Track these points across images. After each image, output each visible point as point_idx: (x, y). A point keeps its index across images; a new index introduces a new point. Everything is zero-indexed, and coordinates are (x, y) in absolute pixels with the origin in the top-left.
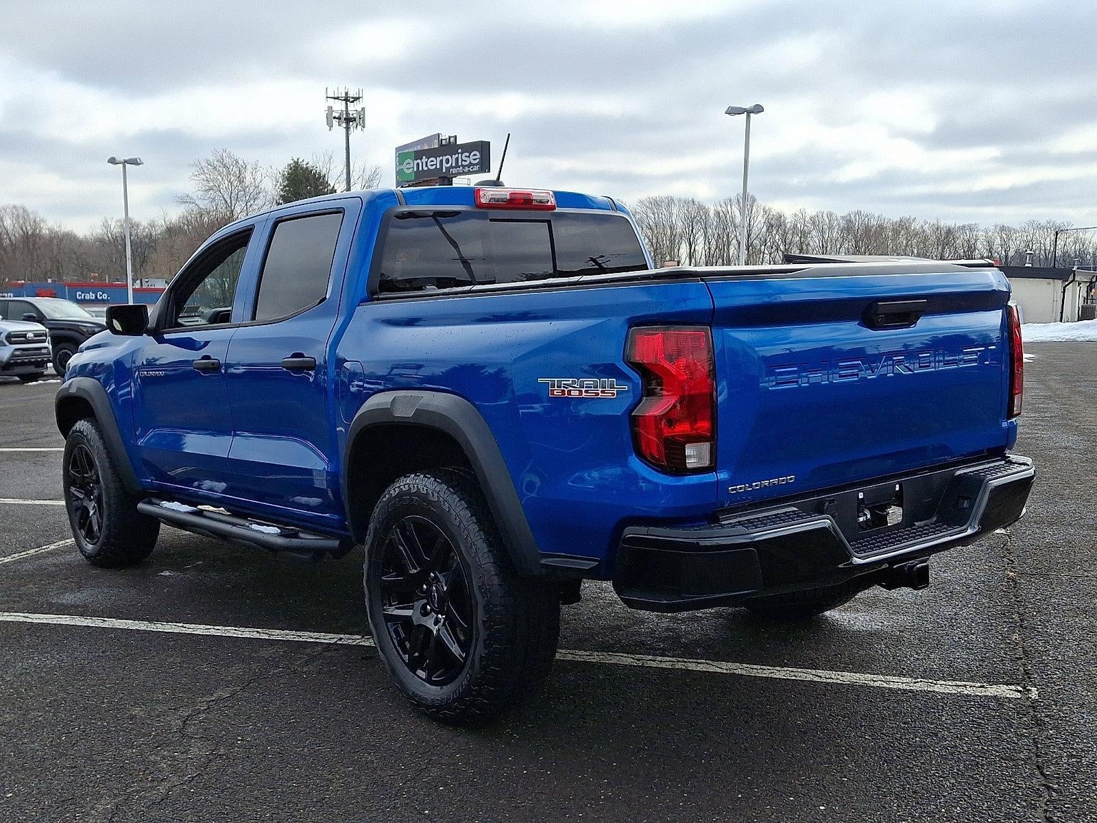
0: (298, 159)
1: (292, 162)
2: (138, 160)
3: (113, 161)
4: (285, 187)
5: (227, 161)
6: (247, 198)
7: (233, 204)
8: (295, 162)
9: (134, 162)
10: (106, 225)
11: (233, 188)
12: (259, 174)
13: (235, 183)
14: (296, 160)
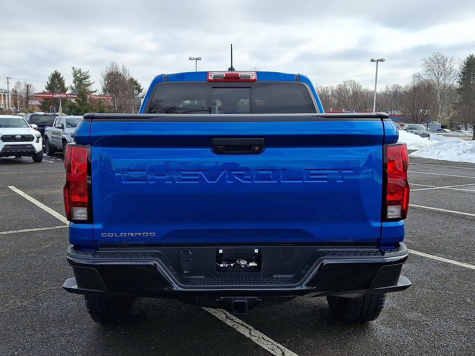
0: (473, 55)
1: (470, 56)
2: (383, 59)
3: (372, 60)
4: (465, 68)
5: (438, 57)
6: (446, 74)
7: (439, 77)
8: (471, 56)
9: (382, 60)
10: (387, 88)
11: (440, 69)
12: (453, 62)
13: (441, 67)
14: (472, 55)
